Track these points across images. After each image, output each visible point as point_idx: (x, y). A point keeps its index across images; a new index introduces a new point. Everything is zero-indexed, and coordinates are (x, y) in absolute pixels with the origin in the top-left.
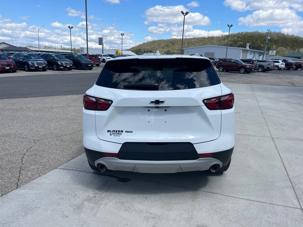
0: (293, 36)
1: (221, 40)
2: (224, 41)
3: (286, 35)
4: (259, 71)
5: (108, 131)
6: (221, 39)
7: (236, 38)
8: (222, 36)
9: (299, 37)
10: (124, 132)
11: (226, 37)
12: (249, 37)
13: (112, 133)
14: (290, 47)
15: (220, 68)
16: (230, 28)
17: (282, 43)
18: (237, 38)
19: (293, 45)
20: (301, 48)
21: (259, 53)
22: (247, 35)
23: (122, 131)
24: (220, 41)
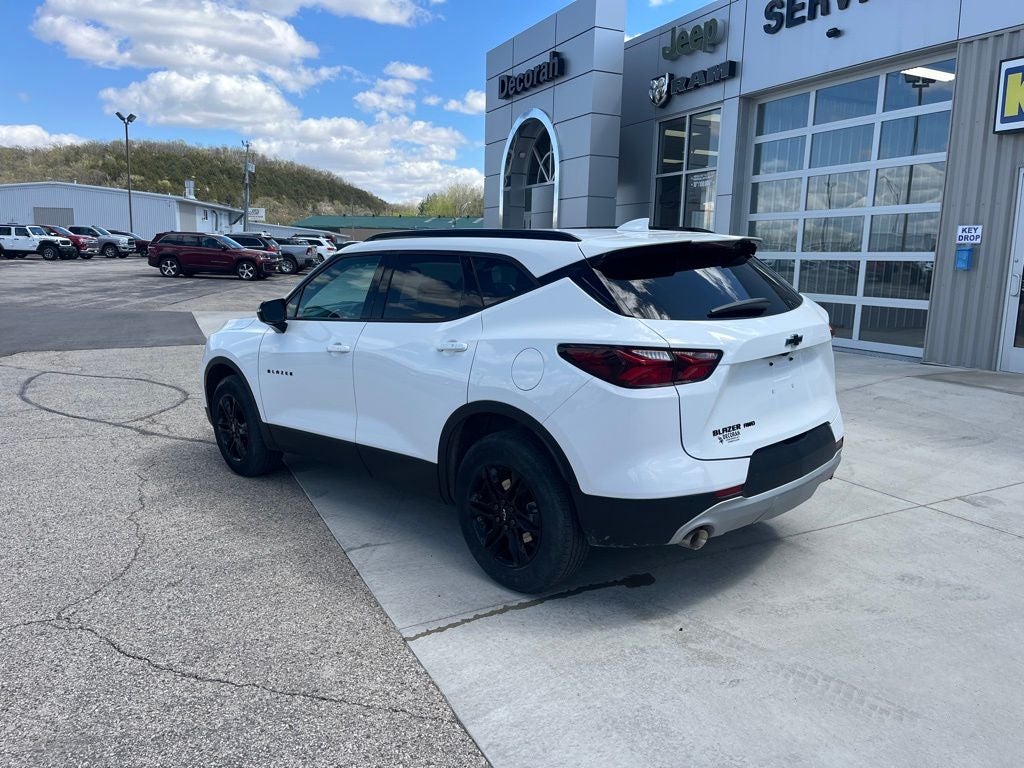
0: (292, 164)
1: (55, 163)
2: (70, 167)
3: (271, 162)
4: (283, 272)
5: (715, 433)
6: (56, 160)
7: (110, 158)
8: (57, 150)
9: (308, 169)
10: (742, 426)
11: (73, 153)
12: (158, 158)
13: (721, 436)
14: (290, 197)
15: (166, 264)
16: (127, 124)
17: (265, 184)
18: (117, 158)
19: (297, 191)
20: (318, 201)
21: (227, 213)
22: (151, 154)
23: (738, 426)
24: (50, 166)
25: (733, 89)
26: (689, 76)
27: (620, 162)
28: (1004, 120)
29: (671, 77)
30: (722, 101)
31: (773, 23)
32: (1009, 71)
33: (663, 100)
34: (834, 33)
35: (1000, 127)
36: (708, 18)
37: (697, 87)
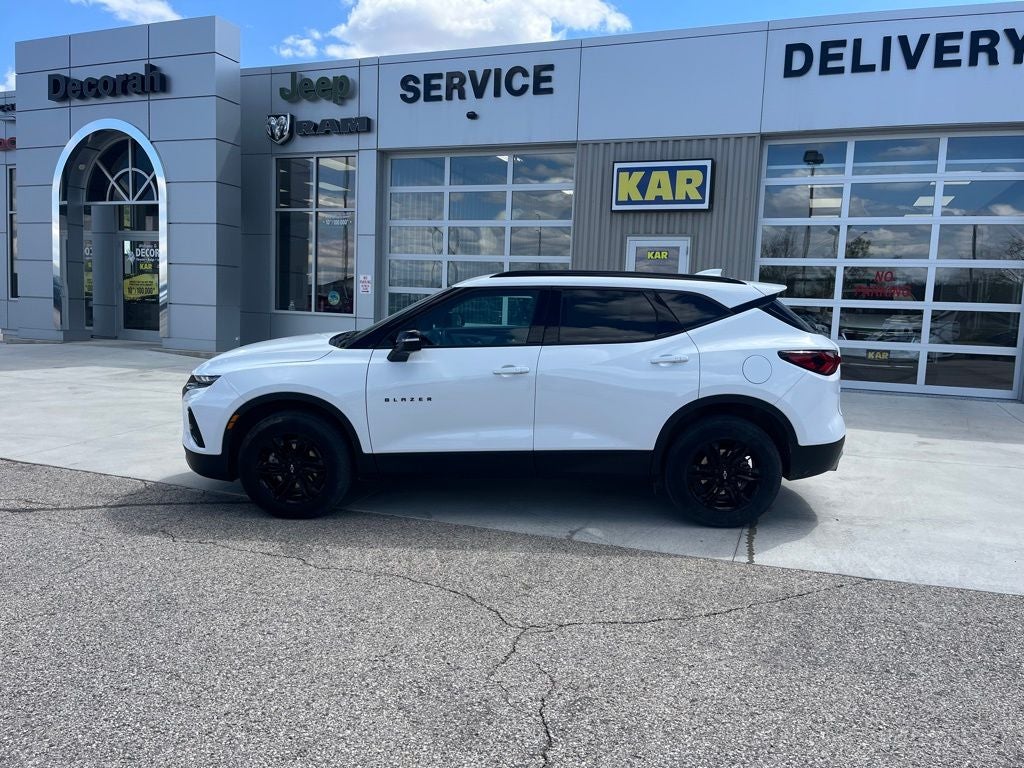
25: (367, 141)
26: (319, 122)
27: (242, 192)
28: (618, 203)
29: (292, 117)
30: (358, 151)
31: (410, 95)
32: (620, 170)
33: (283, 139)
34: (472, 116)
35: (615, 207)
36: (339, 73)
37: (327, 133)
